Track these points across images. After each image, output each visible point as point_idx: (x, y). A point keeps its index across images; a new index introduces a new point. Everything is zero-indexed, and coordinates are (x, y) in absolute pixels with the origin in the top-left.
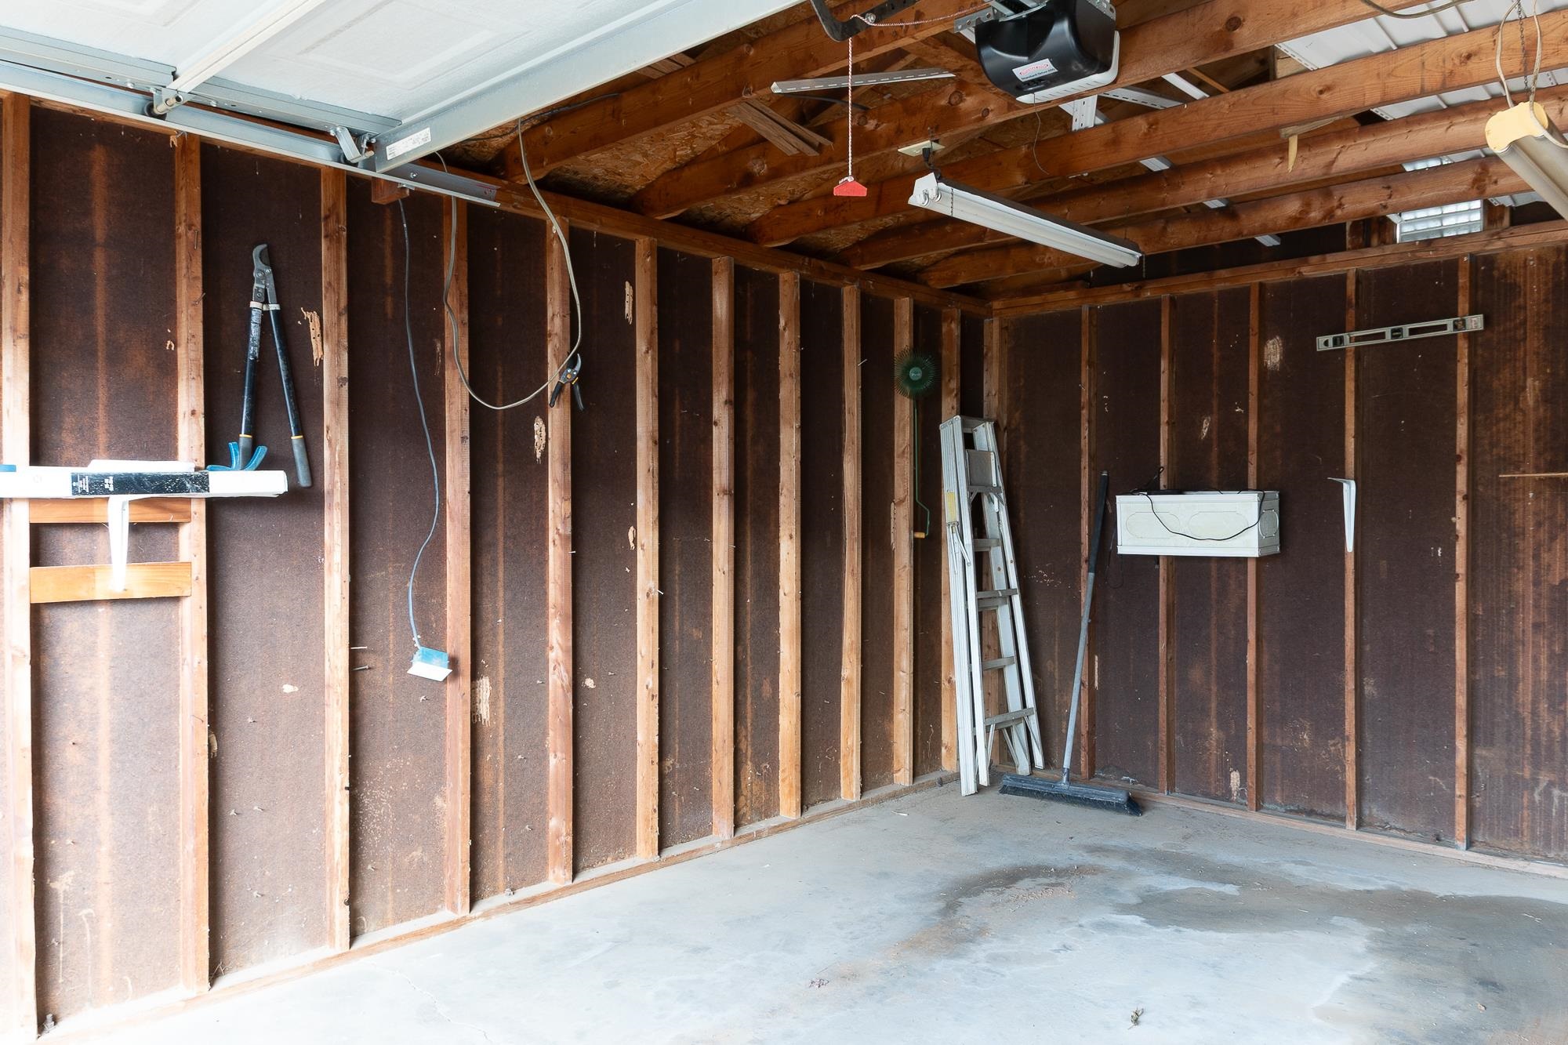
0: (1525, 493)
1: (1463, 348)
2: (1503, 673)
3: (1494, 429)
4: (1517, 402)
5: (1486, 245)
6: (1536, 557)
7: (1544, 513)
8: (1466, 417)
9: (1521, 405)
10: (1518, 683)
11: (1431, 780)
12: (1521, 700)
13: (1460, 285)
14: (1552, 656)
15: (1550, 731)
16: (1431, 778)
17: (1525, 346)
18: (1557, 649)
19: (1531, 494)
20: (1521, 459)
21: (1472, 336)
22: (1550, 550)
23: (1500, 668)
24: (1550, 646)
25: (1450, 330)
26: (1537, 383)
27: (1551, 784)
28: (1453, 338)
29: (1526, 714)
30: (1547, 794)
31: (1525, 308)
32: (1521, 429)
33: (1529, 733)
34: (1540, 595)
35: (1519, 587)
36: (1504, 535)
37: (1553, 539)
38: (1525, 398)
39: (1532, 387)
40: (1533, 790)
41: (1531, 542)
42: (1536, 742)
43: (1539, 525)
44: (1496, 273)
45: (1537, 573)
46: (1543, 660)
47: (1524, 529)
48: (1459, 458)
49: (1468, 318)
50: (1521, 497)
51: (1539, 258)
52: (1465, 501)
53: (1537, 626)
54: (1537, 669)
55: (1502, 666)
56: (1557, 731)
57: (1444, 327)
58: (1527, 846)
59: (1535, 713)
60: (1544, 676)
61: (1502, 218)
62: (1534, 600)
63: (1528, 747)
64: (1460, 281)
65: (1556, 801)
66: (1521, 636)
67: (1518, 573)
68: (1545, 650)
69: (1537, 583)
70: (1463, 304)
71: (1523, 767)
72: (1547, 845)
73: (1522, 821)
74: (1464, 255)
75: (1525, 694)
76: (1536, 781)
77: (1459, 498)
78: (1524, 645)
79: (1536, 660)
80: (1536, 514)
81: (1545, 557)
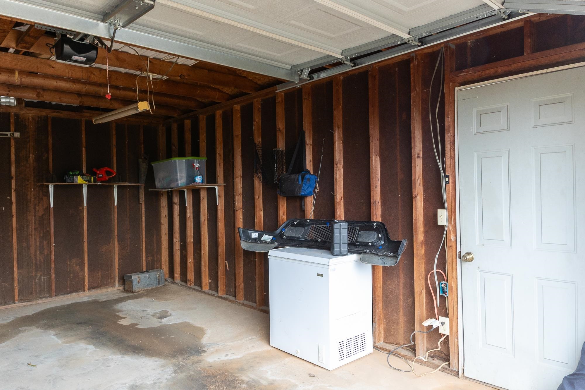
0: (31, 189)
1: (13, 143)
2: (25, 245)
3: (21, 169)
4: (27, 161)
5: (19, 111)
6: (35, 208)
7: (37, 195)
8: (14, 165)
9: (29, 162)
10: (30, 247)
11: (3, 285)
12: (31, 252)
13: (11, 122)
14: (40, 237)
15: (40, 260)
16: (3, 284)
17: (29, 144)
18: (41, 235)
19: (33, 189)
20: (29, 178)
21: (15, 139)
22: (38, 206)
23: (24, 243)
24: (39, 234)
25: (9, 136)
26: (33, 156)
27: (41, 275)
28: (10, 138)
29: (33, 256)
30: (40, 279)
31: (29, 132)
32: (29, 169)
33: (34, 261)
34: (36, 219)
35: (30, 218)
36: (25, 202)
37: (39, 203)
38: (30, 160)
39: (32, 157)
40: (36, 279)
41: (33, 204)
42: (36, 264)
43: (35, 198)
44: (20, 120)
45: (35, 213)
46: (38, 239)
47: (31, 199)
48: (12, 178)
49: (15, 133)
50: (30, 190)
51: (33, 118)
52: (15, 192)
53: (35, 229)
54: (36, 242)
55: (25, 243)
56: (42, 259)
57: (7, 135)
58: (34, 296)
59: (35, 255)
60: (38, 244)
61: (22, 103)
62: (35, 221)
63: (34, 266)
64: (11, 120)
65: (43, 280)
66: (31, 233)
67: (29, 214)
68: (38, 236)
69: (35, 216)
70: (12, 128)
71: (32, 273)
72: (40, 294)
73: (33, 289)
74: (12, 112)
75: (32, 250)
76: (36, 276)
77: (13, 190)
78: (31, 235)
79: (35, 239)
80: (34, 195)
81: (37, 208)
